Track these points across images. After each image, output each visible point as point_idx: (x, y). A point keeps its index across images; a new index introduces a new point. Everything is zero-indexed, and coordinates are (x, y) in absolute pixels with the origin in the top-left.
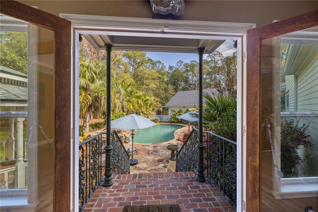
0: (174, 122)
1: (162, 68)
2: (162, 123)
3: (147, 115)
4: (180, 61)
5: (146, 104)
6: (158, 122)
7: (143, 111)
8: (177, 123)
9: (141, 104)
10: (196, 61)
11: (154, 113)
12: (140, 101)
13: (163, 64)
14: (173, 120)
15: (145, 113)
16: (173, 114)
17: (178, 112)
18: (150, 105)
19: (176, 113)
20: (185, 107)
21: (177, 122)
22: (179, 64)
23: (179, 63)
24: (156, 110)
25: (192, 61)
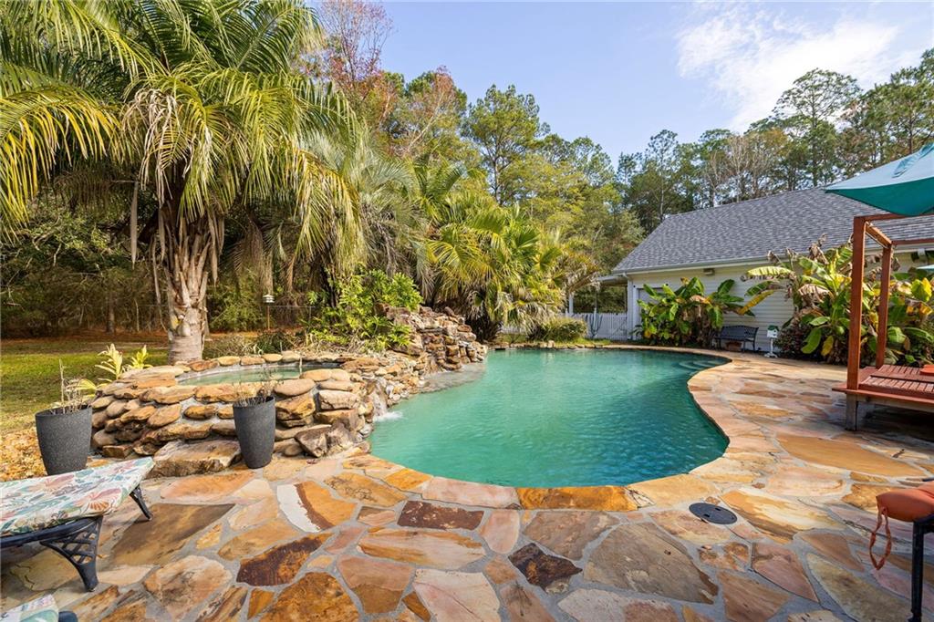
0: (656, 340)
1: (595, 161)
2: (598, 344)
3: (526, 301)
4: (664, 132)
5: (527, 254)
6: (581, 340)
7: (510, 286)
8: (673, 345)
9: (500, 252)
10: (725, 131)
11: (560, 293)
12: (497, 239)
13: (597, 147)
14: (654, 330)
15: (522, 291)
16: (651, 305)
17: (677, 293)
18: (545, 262)
19: (668, 301)
20: (713, 269)
21: (671, 342)
22: (659, 146)
23: (658, 140)
24: (572, 280)
25: (708, 133)
